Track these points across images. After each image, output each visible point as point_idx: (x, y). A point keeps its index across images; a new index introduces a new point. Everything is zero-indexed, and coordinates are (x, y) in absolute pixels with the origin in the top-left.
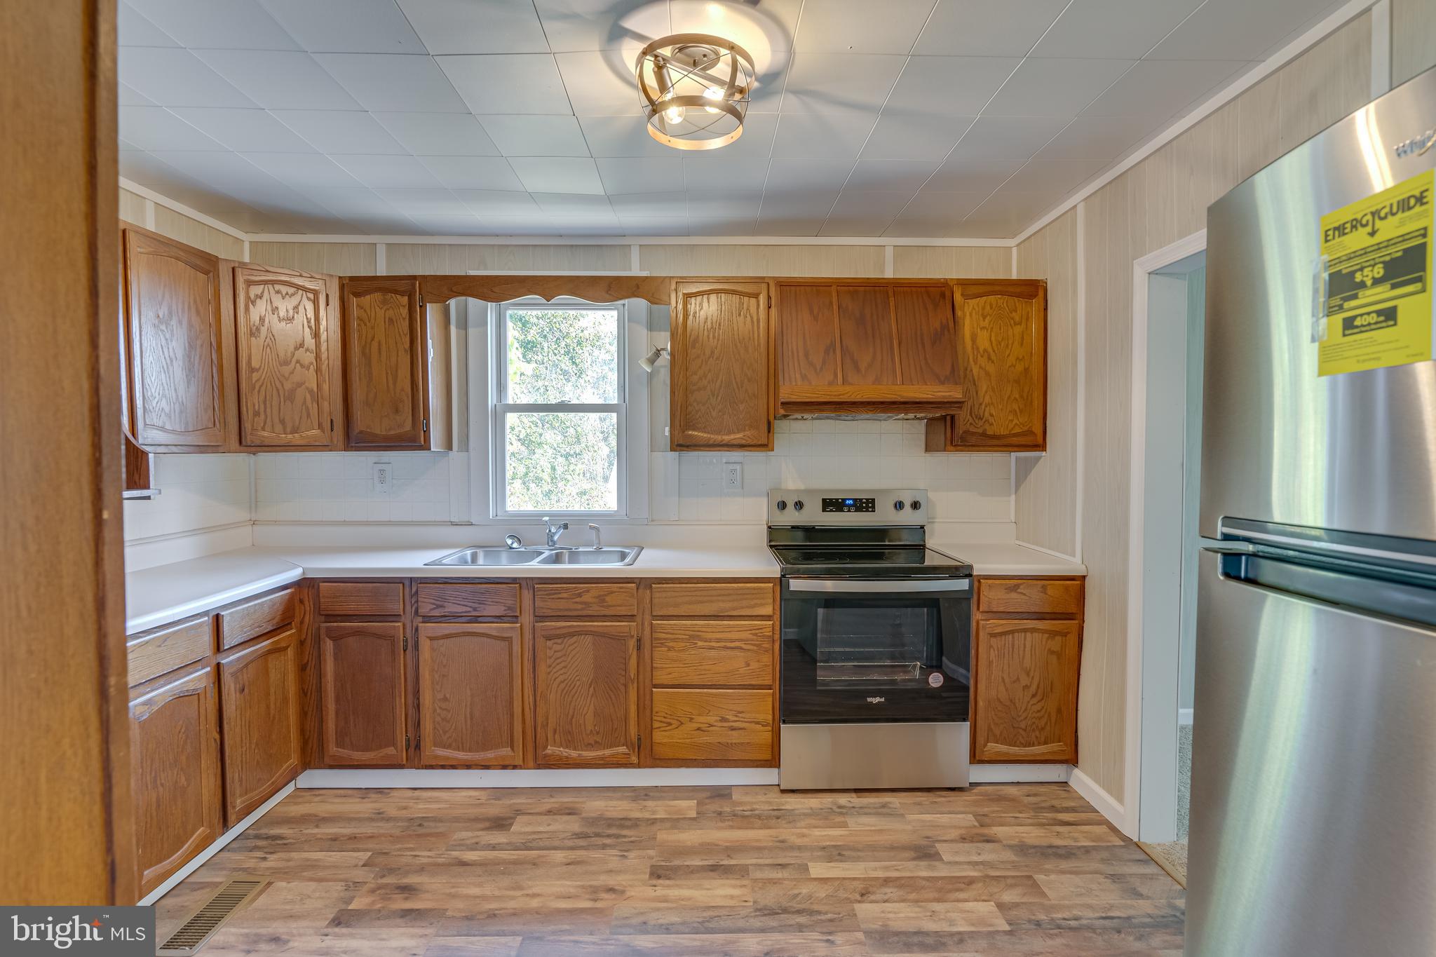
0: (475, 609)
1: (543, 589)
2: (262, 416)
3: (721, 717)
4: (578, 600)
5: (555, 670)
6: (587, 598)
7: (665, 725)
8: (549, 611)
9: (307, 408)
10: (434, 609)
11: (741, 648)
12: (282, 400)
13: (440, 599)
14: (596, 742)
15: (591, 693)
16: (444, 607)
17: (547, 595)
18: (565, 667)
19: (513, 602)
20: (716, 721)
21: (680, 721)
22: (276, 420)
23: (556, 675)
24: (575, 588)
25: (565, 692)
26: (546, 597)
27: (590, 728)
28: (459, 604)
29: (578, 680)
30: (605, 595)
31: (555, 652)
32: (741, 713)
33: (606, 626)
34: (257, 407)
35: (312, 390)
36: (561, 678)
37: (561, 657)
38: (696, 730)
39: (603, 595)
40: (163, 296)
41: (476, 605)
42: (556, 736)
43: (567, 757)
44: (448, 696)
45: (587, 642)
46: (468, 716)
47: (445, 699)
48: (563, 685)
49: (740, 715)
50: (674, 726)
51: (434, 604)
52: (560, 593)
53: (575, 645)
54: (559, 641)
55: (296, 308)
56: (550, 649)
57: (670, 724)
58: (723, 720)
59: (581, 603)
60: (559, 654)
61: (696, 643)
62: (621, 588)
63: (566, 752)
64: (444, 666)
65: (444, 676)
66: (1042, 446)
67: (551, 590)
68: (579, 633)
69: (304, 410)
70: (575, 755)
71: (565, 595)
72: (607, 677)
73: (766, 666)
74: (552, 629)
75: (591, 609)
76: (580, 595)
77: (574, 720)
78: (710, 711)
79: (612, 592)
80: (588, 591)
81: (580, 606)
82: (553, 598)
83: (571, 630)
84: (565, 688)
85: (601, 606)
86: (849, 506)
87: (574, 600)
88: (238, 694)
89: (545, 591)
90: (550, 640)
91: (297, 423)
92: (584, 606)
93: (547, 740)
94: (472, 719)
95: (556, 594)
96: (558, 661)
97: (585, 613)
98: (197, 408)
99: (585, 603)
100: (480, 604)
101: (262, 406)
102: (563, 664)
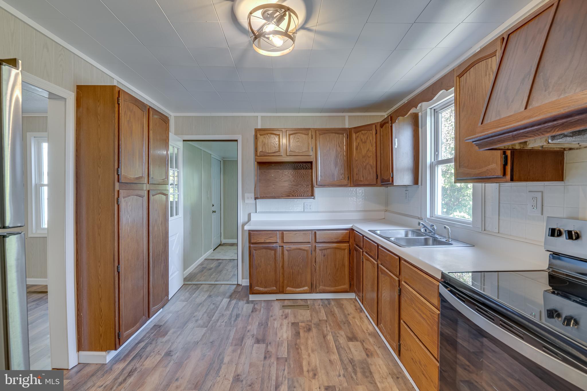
2: (358, 175)
9: (370, 171)
12: (363, 169)
22: (361, 176)
34: (357, 172)
35: (371, 164)
40: (327, 145)
55: (367, 138)
69: (369, 172)
88: (322, 257)
91: (367, 177)
98: (338, 174)
101: (358, 172)
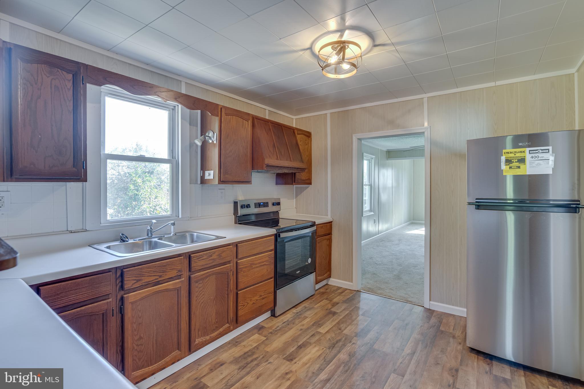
0: (160, 276)
1: (195, 256)
3: (260, 295)
4: (211, 258)
5: (199, 298)
6: (214, 257)
7: (243, 306)
8: (198, 267)
10: (135, 283)
11: (266, 264)
13: (139, 276)
14: (216, 327)
15: (214, 304)
16: (142, 280)
17: (197, 259)
18: (203, 295)
19: (181, 267)
20: (258, 298)
21: (247, 303)
23: (200, 300)
24: (209, 253)
25: (203, 307)
26: (197, 260)
27: (214, 321)
28: (151, 276)
29: (209, 299)
30: (221, 253)
31: (199, 288)
32: (265, 291)
33: (222, 268)
36: (202, 301)
37: (202, 290)
38: (252, 304)
39: (220, 254)
41: (161, 274)
42: (199, 332)
43: (205, 341)
44: (142, 335)
45: (213, 279)
46: (155, 342)
47: (141, 338)
48: (203, 304)
49: (265, 292)
50: (245, 306)
51: (135, 280)
52: (203, 257)
53: (208, 282)
54: (201, 282)
56: (197, 287)
57: (244, 305)
58: (261, 296)
59: (212, 260)
60: (201, 289)
61: (252, 267)
62: (227, 248)
63: (204, 339)
64: (140, 318)
65: (140, 324)
66: (310, 184)
67: (199, 256)
68: (210, 276)
70: (208, 338)
71: (205, 257)
72: (221, 293)
73: (273, 269)
74: (199, 276)
75: (216, 261)
76: (211, 256)
77: (207, 320)
78: (256, 294)
79: (224, 251)
80: (214, 253)
81: (211, 261)
82: (200, 260)
83: (208, 274)
84: (203, 305)
85: (220, 259)
86: (262, 205)
87: (209, 259)
89: (196, 257)
90: (197, 283)
92: (212, 261)
93: (196, 337)
94: (156, 344)
95: (201, 257)
96: (201, 292)
97: (214, 264)
99: (213, 259)
100: (163, 272)
102: (203, 294)
